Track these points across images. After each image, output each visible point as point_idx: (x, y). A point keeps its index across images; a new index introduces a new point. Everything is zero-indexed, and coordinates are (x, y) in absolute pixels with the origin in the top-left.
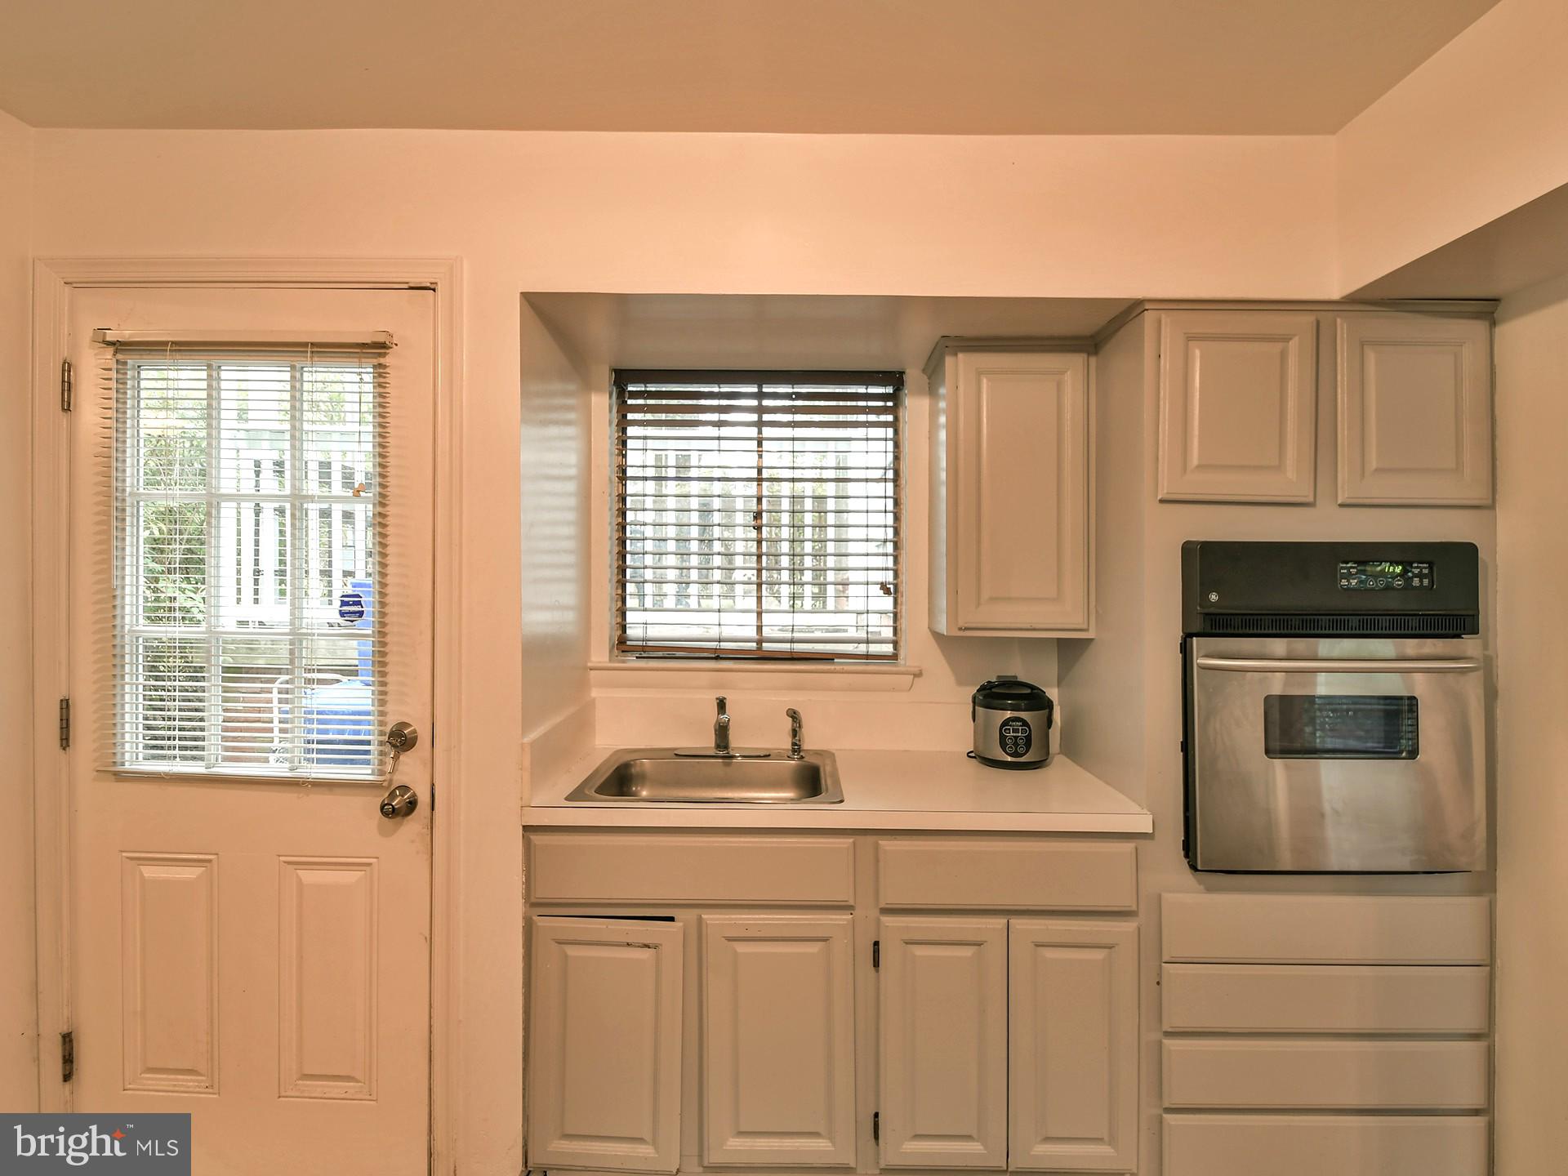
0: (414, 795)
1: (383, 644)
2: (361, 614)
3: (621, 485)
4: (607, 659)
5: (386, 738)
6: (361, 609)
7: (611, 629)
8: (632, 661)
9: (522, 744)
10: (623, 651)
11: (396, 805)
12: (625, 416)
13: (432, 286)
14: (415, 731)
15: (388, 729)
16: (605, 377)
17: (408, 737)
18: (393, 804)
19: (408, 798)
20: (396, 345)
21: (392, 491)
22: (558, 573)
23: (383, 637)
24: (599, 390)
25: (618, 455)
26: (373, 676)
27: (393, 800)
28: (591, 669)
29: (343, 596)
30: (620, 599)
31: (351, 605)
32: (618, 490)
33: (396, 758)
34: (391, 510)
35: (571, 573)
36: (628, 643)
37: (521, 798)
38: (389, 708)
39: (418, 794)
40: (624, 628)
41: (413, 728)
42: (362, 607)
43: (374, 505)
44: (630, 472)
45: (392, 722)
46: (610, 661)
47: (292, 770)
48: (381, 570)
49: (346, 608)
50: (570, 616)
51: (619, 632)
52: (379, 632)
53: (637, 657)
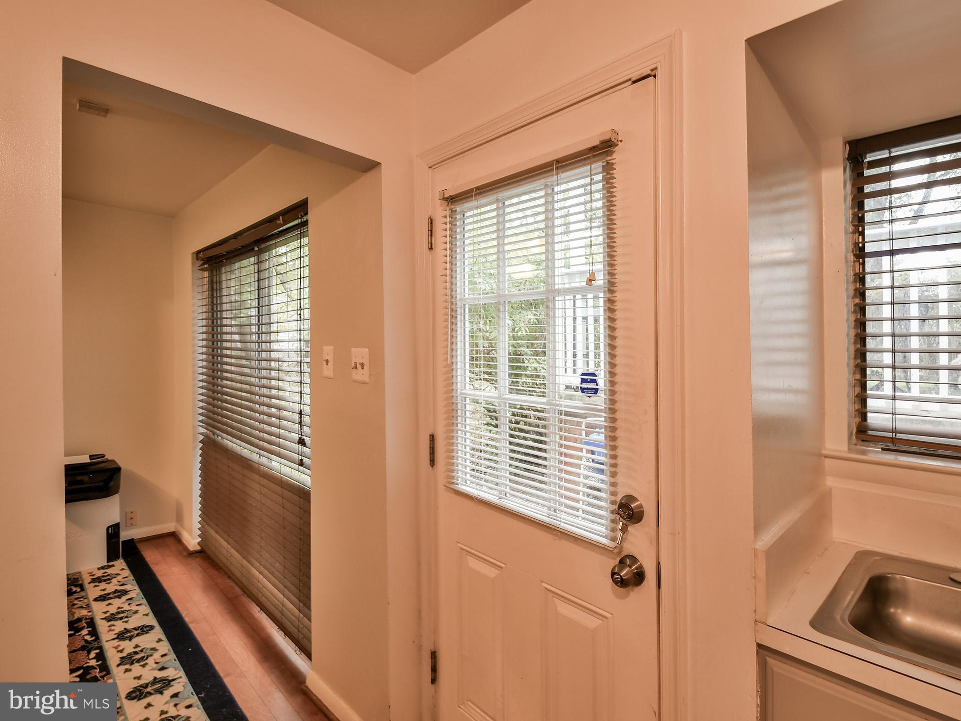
0: (641, 567)
1: (613, 420)
2: (596, 391)
3: (857, 264)
4: (846, 449)
5: (616, 507)
6: (595, 387)
7: (849, 416)
8: (875, 453)
9: (755, 550)
10: (863, 441)
11: (625, 575)
12: (861, 190)
13: (653, 73)
14: (641, 506)
15: (618, 498)
16: (839, 151)
17: (635, 511)
18: (621, 575)
19: (636, 568)
20: (621, 141)
21: (619, 278)
22: (789, 356)
23: (614, 414)
24: (830, 165)
25: (853, 233)
26: (606, 449)
27: (621, 570)
28: (825, 457)
29: (583, 374)
30: (858, 383)
31: (589, 382)
32: (854, 269)
33: (624, 530)
34: (618, 296)
35: (801, 356)
36: (870, 432)
37: (755, 611)
38: (620, 479)
39: (644, 565)
40: (864, 416)
41: (639, 503)
42: (597, 385)
43: (604, 292)
44: (869, 248)
45: (622, 492)
46: (850, 450)
47: (549, 516)
48: (610, 351)
49: (585, 385)
50: (802, 399)
51: (858, 420)
52: (610, 408)
53: (883, 449)
